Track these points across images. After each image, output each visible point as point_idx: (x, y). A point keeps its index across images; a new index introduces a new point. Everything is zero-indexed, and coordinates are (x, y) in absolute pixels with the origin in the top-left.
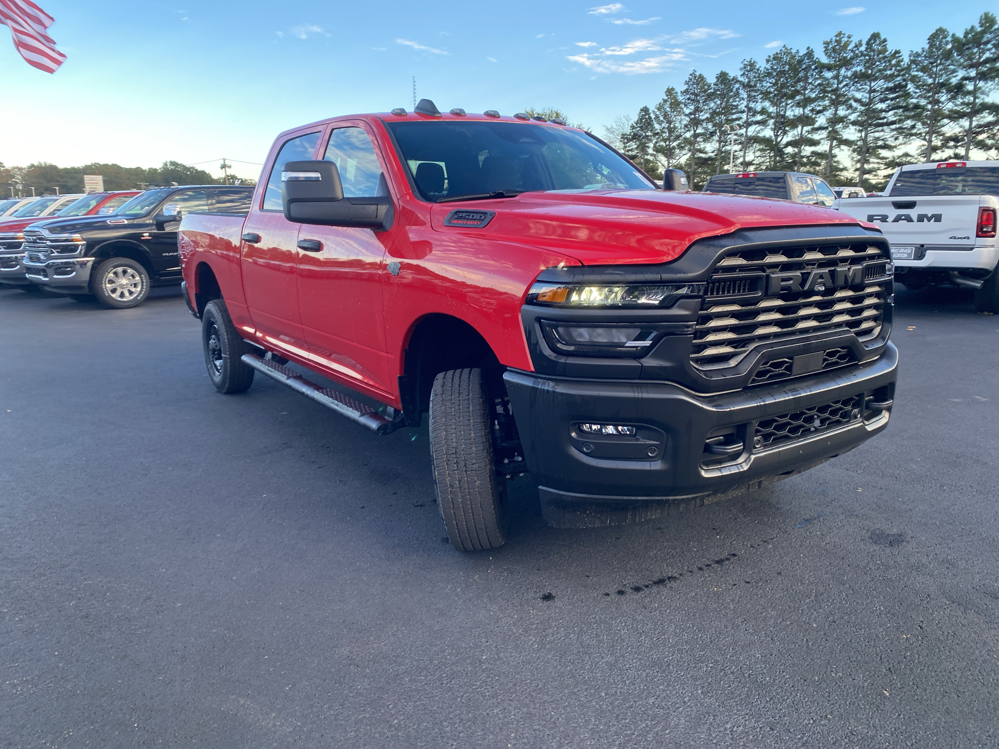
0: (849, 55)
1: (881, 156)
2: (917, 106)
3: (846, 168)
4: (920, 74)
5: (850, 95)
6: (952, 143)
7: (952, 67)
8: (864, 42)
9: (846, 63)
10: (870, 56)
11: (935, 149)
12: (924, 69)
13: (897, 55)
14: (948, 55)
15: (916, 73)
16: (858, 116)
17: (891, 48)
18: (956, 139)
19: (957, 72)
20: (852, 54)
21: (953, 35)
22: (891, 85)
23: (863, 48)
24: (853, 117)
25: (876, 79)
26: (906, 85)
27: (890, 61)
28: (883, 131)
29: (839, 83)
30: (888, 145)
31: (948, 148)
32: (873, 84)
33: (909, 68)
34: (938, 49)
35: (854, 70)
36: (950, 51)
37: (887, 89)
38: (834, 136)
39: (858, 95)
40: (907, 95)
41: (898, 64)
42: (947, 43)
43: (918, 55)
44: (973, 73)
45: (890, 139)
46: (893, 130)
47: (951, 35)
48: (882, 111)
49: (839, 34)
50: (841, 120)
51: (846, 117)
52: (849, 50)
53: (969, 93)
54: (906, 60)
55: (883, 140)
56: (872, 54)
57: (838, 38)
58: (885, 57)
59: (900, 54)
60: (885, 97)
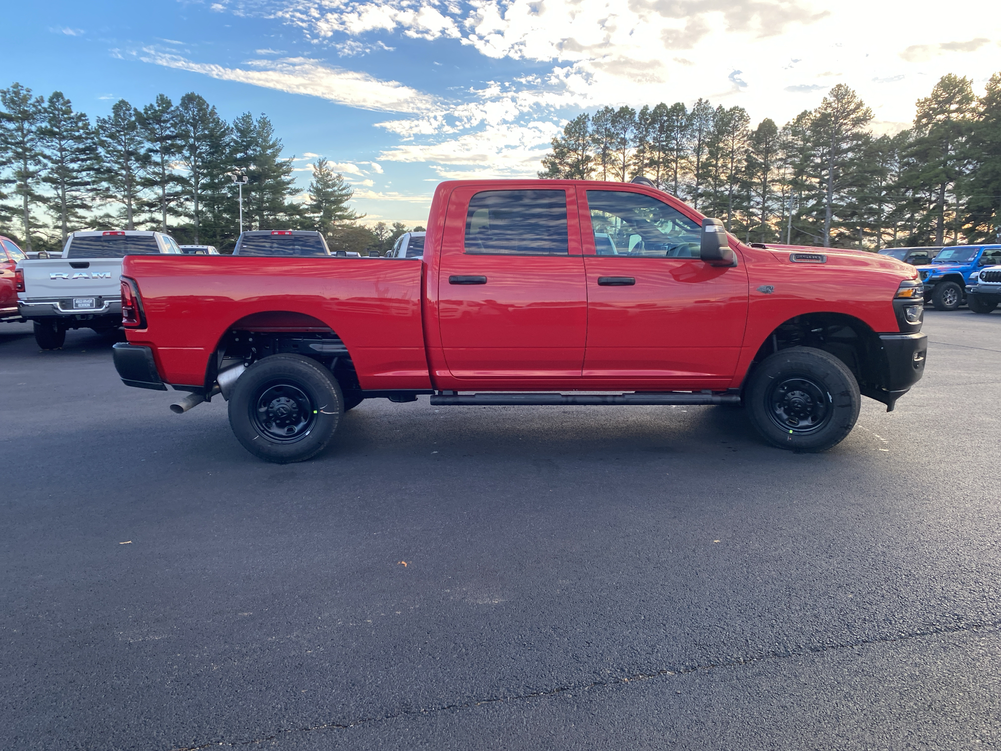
0: (32, 110)
1: (79, 215)
2: (109, 170)
3: (46, 224)
4: (109, 140)
5: (38, 150)
6: (147, 208)
7: (138, 139)
8: (46, 99)
9: (26, 117)
10: (54, 114)
11: (134, 212)
12: (112, 136)
13: (83, 118)
14: (132, 127)
15: (105, 139)
16: (50, 173)
17: (75, 111)
18: (151, 205)
19: (143, 143)
20: (34, 109)
21: (135, 110)
22: (81, 146)
23: (46, 105)
24: (44, 173)
25: (64, 138)
26: (96, 149)
27: (76, 123)
28: (78, 190)
29: (24, 136)
30: (85, 205)
31: (143, 212)
32: (63, 143)
33: (96, 133)
34: (124, 120)
35: (38, 125)
36: (134, 122)
37: (78, 150)
38: (25, 191)
39: (48, 152)
40: (98, 158)
41: (86, 126)
42: (130, 115)
43: (104, 121)
44: (158, 146)
45: (88, 199)
46: (88, 190)
47: (133, 109)
48: (73, 170)
49: (16, 86)
50: (32, 175)
51: (36, 172)
52: (31, 104)
53: (156, 164)
54: (93, 125)
55: (81, 199)
56: (57, 112)
57: (15, 90)
58: (70, 118)
59: (86, 118)
60: (76, 158)
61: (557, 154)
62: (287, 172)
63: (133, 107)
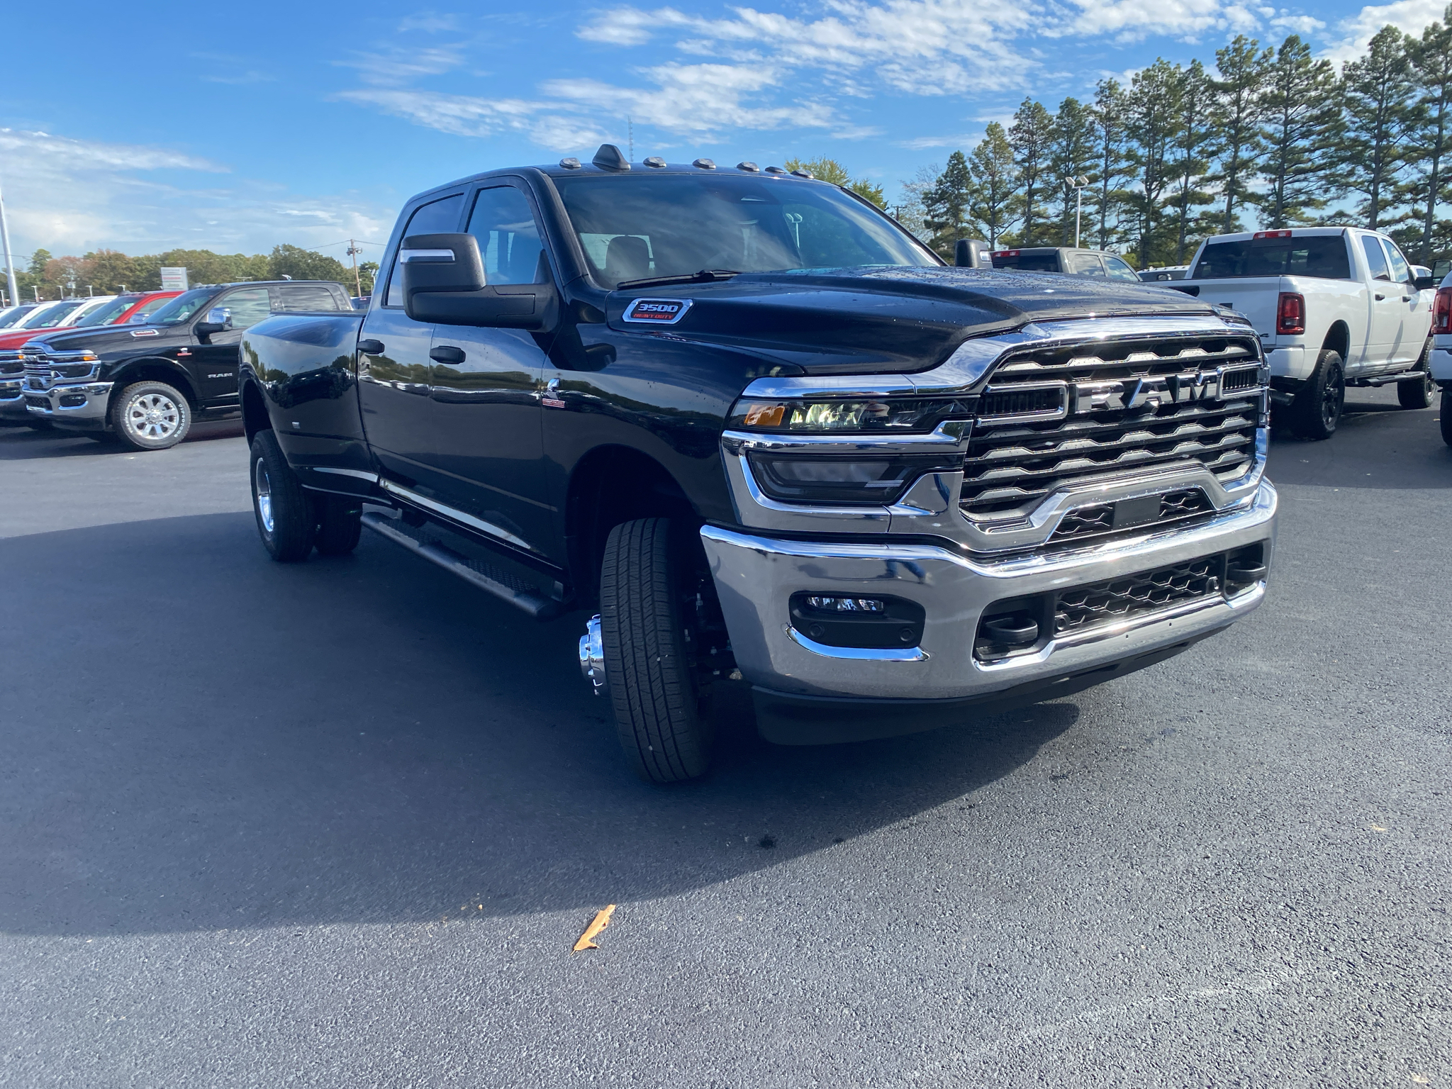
0: (1255, 70)
1: (1305, 216)
2: (1355, 141)
4: (1359, 95)
5: (1256, 128)
6: (1408, 196)
7: (1406, 84)
8: (1276, 51)
9: (1250, 81)
10: (1285, 71)
11: (1385, 205)
12: (1365, 88)
13: (1325, 68)
14: (1399, 66)
15: (1353, 94)
16: (1270, 159)
17: (1316, 57)
18: (1415, 189)
19: (1414, 90)
20: (1259, 68)
21: (1407, 37)
22: (1316, 112)
23: (1275, 58)
24: (1261, 161)
25: (1295, 104)
26: (1339, 112)
27: (1314, 77)
28: (1305, 180)
29: (1241, 110)
30: (1314, 200)
31: (1404, 202)
32: (1290, 111)
33: (1341, 88)
34: (1386, 57)
35: (1261, 91)
36: (1404, 59)
37: (1311, 118)
38: (1233, 189)
39: (1269, 128)
40: (1342, 127)
41: (1326, 81)
42: (1398, 49)
43: (1356, 67)
44: (1438, 92)
45: (1317, 192)
46: (1321, 178)
47: (1403, 37)
48: (1305, 150)
49: (1239, 40)
50: (1245, 164)
51: (1251, 160)
52: (1254, 63)
53: (1432, 121)
54: (1339, 75)
55: (1306, 193)
56: (1288, 67)
57: (1237, 46)
58: (1307, 72)
59: (1330, 67)
60: (1308, 131)
63: (1403, 35)
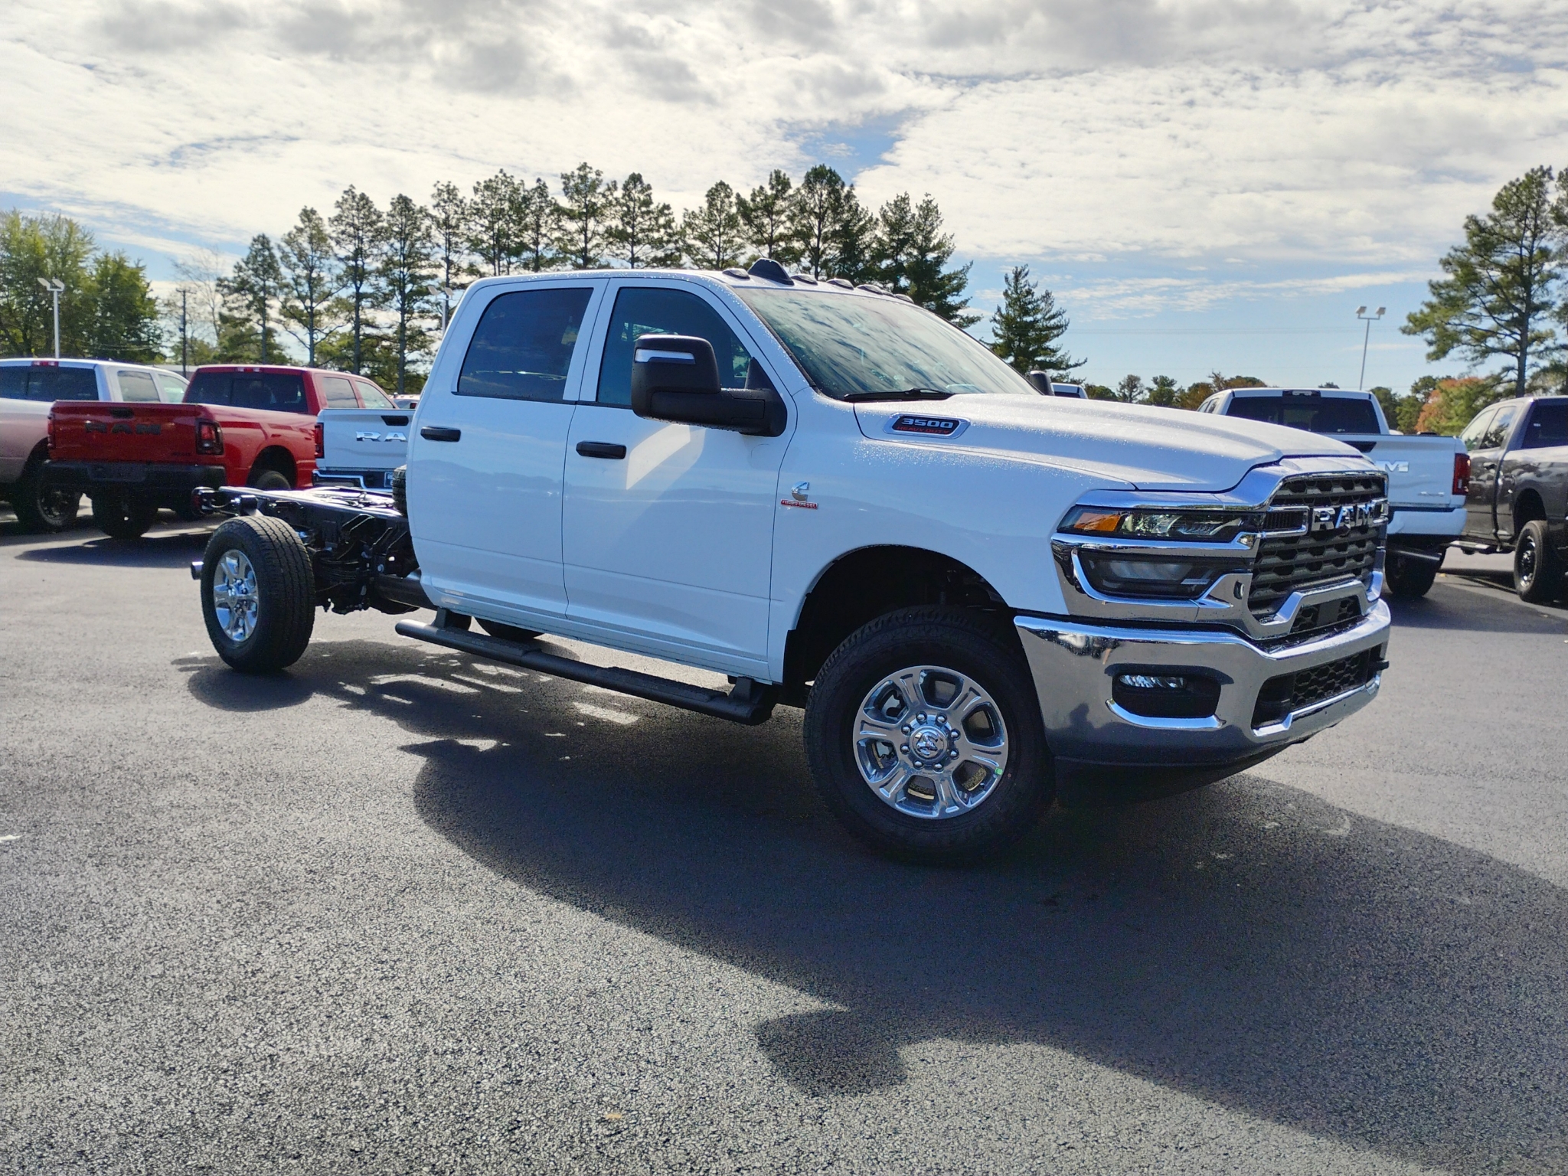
0: (600, 201)
4: (698, 244)
7: (738, 240)
8: (620, 186)
9: (592, 211)
10: (628, 207)
12: (703, 238)
13: (666, 212)
14: (731, 222)
15: (693, 242)
17: (658, 199)
19: (744, 248)
20: (603, 200)
21: (738, 196)
22: (660, 254)
23: (619, 193)
25: (639, 242)
26: (680, 258)
27: (656, 219)
29: (587, 240)
32: (636, 249)
33: (682, 233)
34: (720, 211)
35: (607, 223)
36: (735, 215)
37: (656, 260)
41: (668, 224)
42: (730, 205)
43: (695, 216)
44: (765, 251)
47: (735, 195)
49: (584, 167)
52: (600, 193)
54: (679, 222)
56: (631, 204)
57: (582, 173)
58: (648, 212)
59: (671, 211)
61: (1474, 246)
62: (958, 289)
63: (735, 192)
